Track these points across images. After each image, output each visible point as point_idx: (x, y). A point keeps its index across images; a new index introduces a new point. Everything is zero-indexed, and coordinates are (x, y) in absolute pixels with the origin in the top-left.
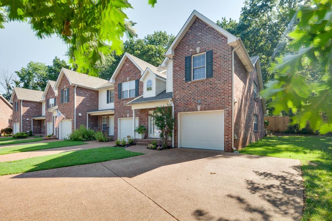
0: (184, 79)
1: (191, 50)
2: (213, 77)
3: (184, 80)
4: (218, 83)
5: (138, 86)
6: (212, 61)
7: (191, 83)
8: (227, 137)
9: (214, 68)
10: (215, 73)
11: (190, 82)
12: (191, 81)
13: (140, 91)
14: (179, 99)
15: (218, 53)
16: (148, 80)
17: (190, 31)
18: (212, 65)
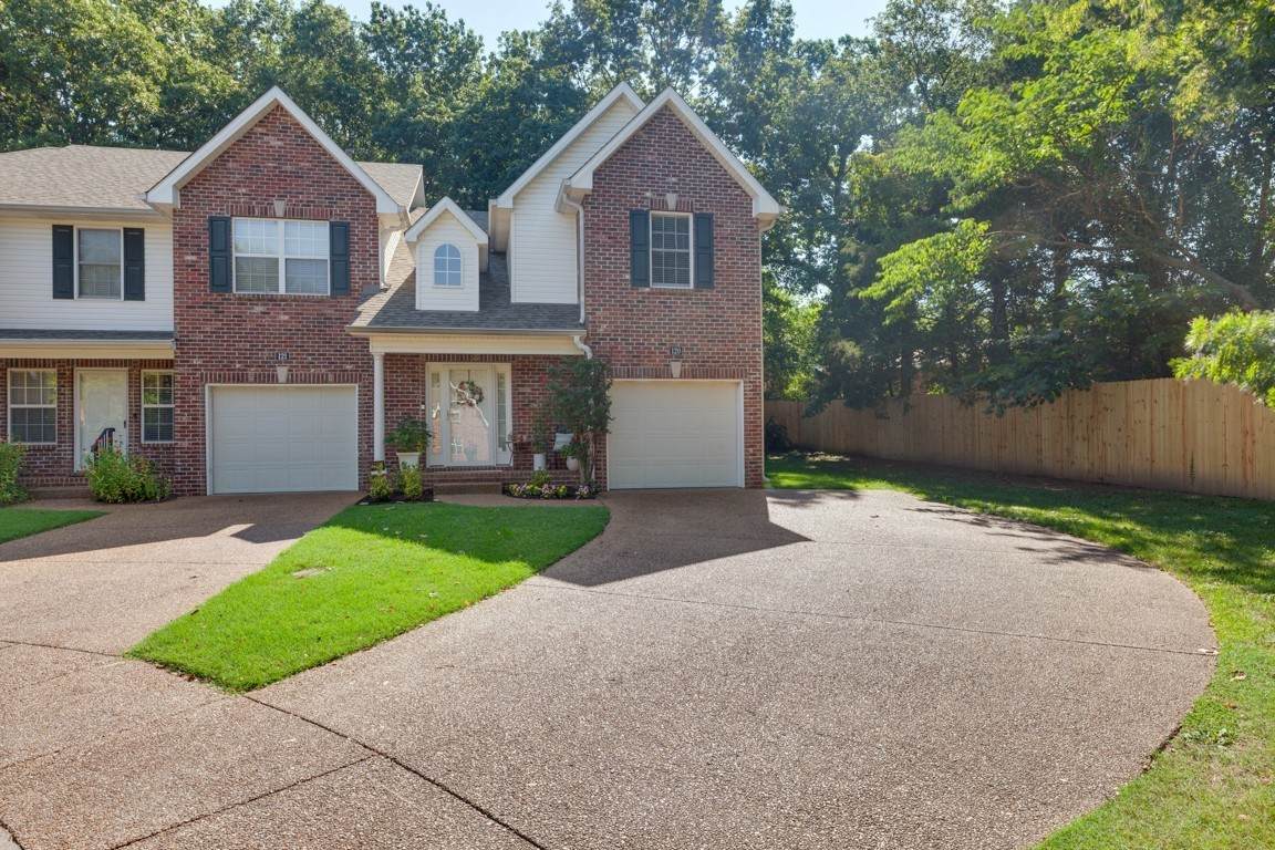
0: (628, 277)
1: (648, 194)
2: (714, 288)
3: (626, 280)
4: (728, 308)
5: (347, 253)
6: (711, 247)
7: (649, 293)
8: (751, 450)
9: (717, 264)
10: (718, 280)
11: (647, 289)
12: (648, 286)
13: (356, 273)
14: (609, 335)
15: (725, 227)
16: (440, 243)
17: (645, 137)
18: (711, 256)
